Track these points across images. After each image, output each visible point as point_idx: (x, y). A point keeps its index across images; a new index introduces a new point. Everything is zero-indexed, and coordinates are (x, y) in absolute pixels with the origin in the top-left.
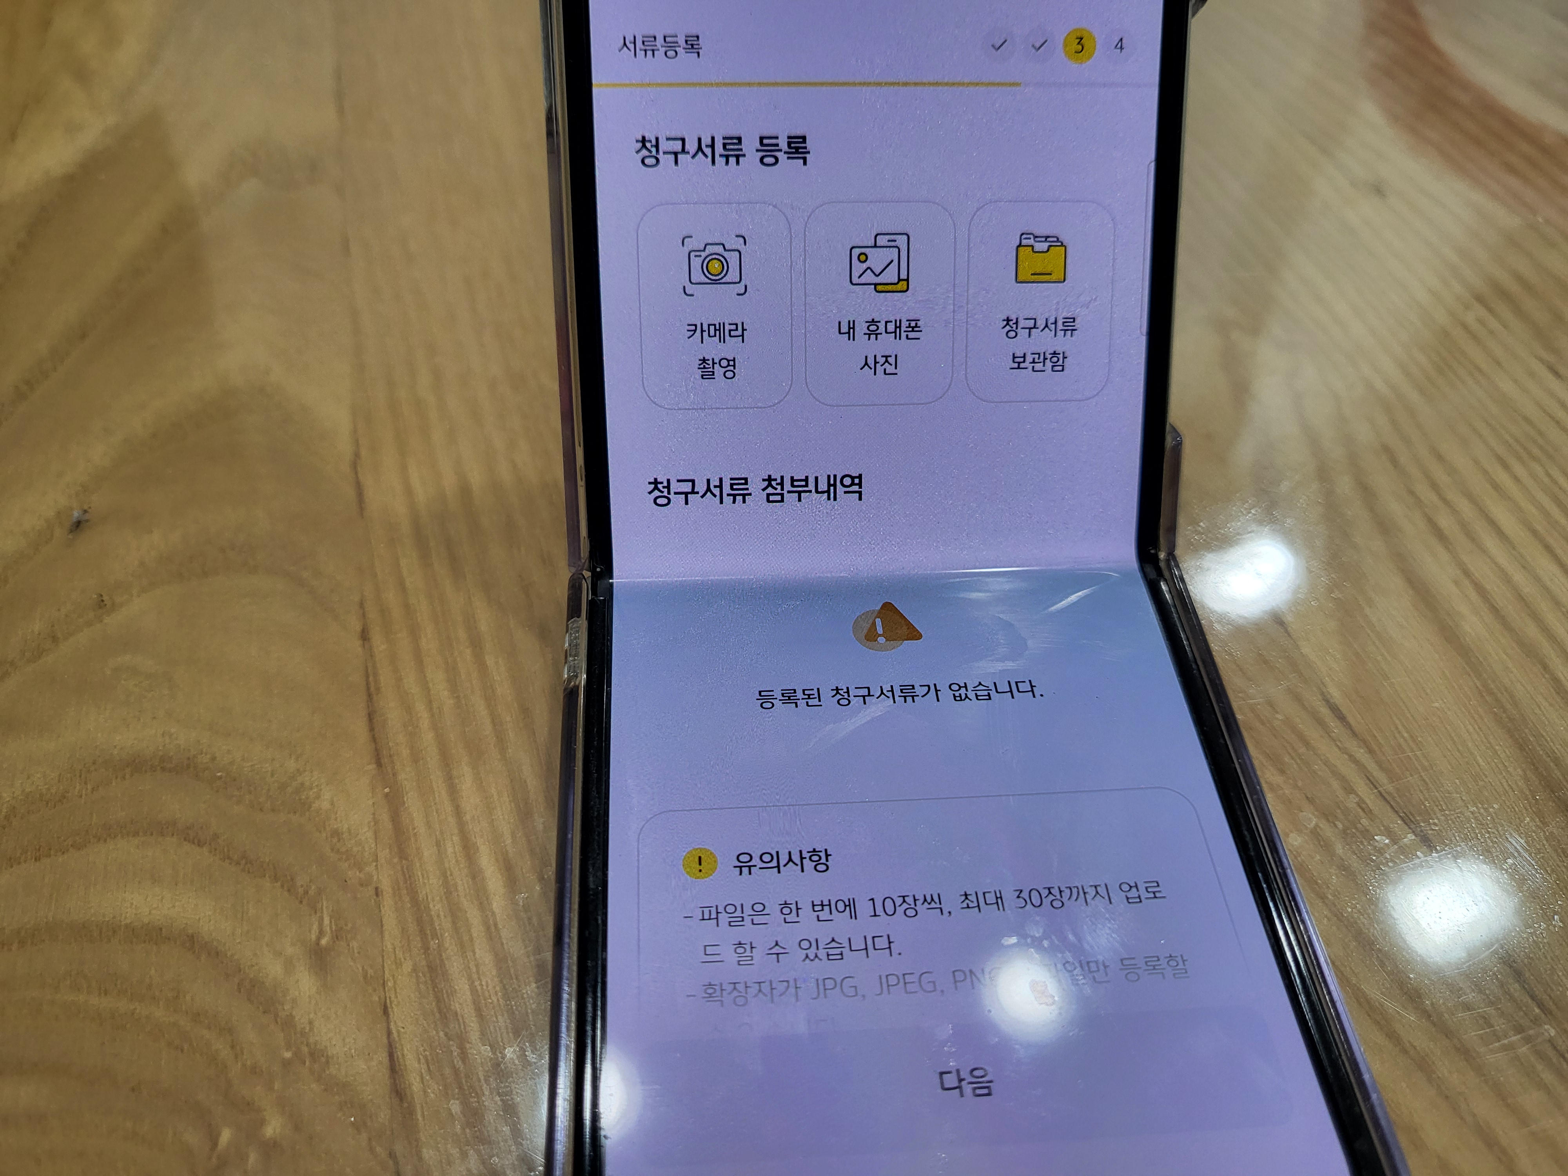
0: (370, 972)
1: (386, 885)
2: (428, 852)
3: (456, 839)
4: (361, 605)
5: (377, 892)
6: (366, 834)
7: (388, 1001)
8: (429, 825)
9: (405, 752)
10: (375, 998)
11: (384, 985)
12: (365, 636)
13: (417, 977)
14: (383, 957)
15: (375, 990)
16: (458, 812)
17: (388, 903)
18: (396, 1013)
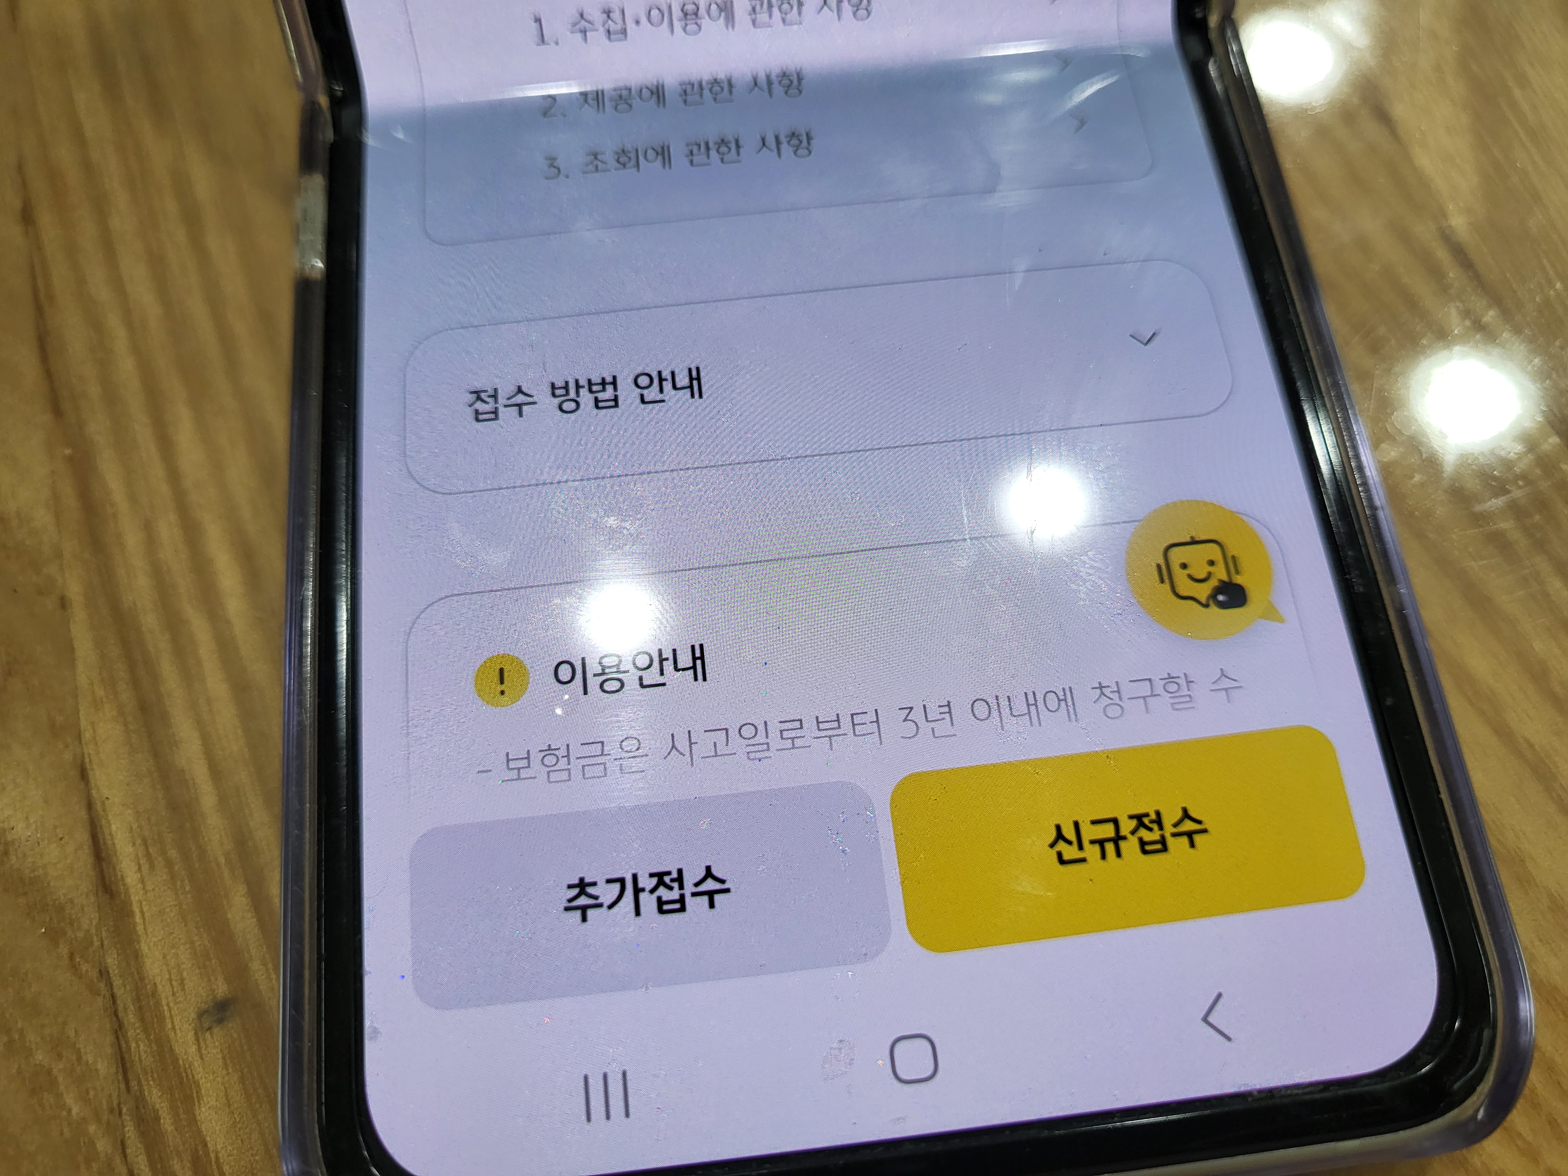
0: (60, 719)
1: (75, 590)
2: (133, 539)
3: (173, 517)
4: (20, 168)
5: (64, 603)
6: (42, 517)
7: (87, 760)
8: (133, 499)
9: (94, 390)
10: (68, 756)
11: (79, 737)
12: (27, 217)
13: (126, 725)
14: (76, 696)
15: (67, 746)
16: (174, 476)
17: (79, 617)
18: (99, 777)
